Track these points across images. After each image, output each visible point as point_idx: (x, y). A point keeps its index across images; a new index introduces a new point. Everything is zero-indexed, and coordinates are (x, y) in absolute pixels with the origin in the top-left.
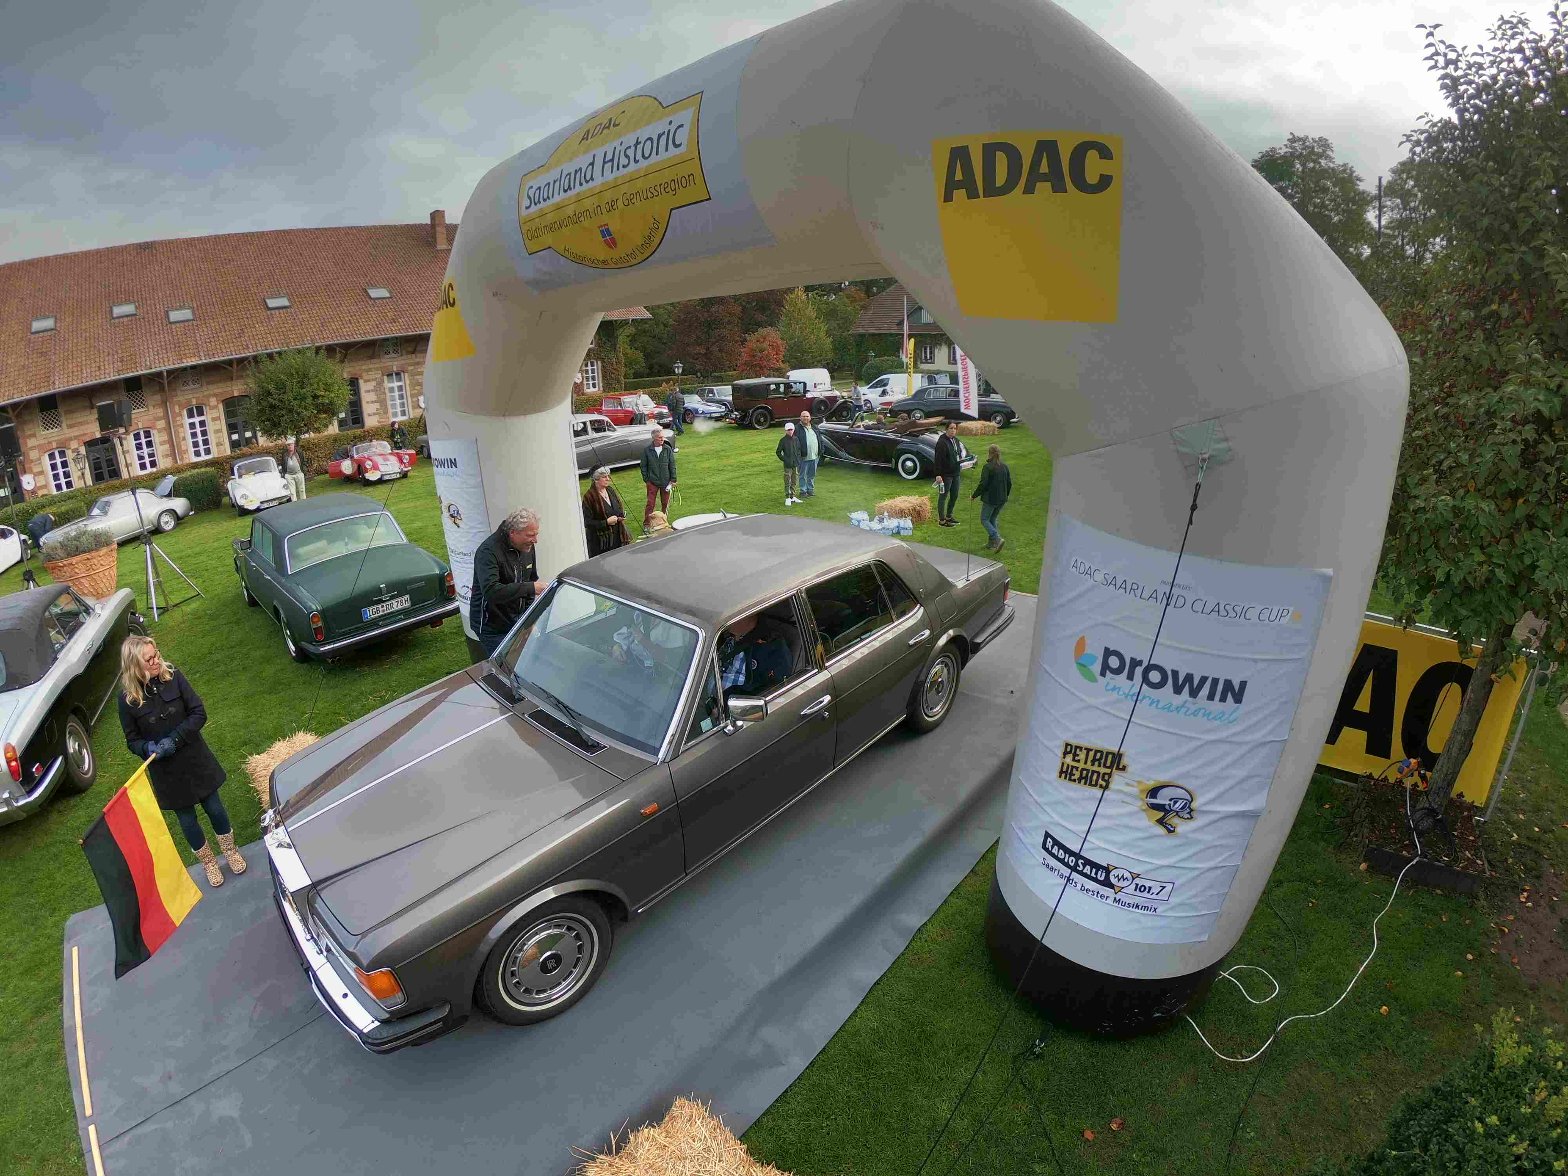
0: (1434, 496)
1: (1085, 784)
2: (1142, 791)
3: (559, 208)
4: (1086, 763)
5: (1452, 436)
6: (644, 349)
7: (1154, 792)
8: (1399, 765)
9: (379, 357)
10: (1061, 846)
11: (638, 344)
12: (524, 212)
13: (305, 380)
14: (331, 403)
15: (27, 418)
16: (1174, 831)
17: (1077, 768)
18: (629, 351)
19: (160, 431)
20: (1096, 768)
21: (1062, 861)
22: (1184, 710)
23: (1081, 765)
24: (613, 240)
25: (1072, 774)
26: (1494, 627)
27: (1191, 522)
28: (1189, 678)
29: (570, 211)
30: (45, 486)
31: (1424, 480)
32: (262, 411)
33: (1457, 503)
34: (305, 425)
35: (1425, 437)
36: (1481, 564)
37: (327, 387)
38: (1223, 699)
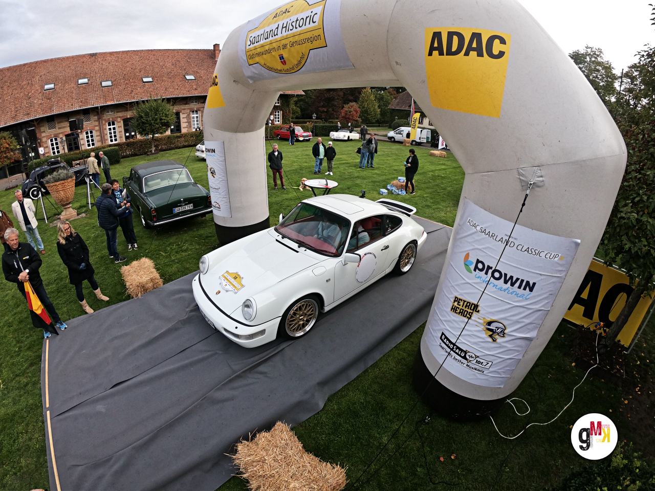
0: (630, 213)
1: (461, 315)
2: (484, 322)
3: (262, 46)
4: (463, 306)
5: (642, 188)
6: (300, 107)
7: (489, 323)
8: (596, 324)
9: (189, 104)
10: (448, 339)
11: (298, 105)
12: (248, 47)
13: (157, 112)
14: (168, 122)
15: (41, 125)
16: (496, 341)
17: (459, 308)
18: (294, 108)
19: (96, 131)
20: (466, 309)
21: (447, 345)
22: (507, 291)
23: (460, 307)
24: (285, 61)
25: (456, 310)
26: (646, 274)
27: (521, 211)
28: (511, 277)
29: (267, 48)
30: (48, 153)
31: (626, 205)
32: (139, 124)
33: (639, 217)
34: (156, 131)
35: (629, 186)
36: (645, 246)
37: (166, 116)
38: (525, 289)
